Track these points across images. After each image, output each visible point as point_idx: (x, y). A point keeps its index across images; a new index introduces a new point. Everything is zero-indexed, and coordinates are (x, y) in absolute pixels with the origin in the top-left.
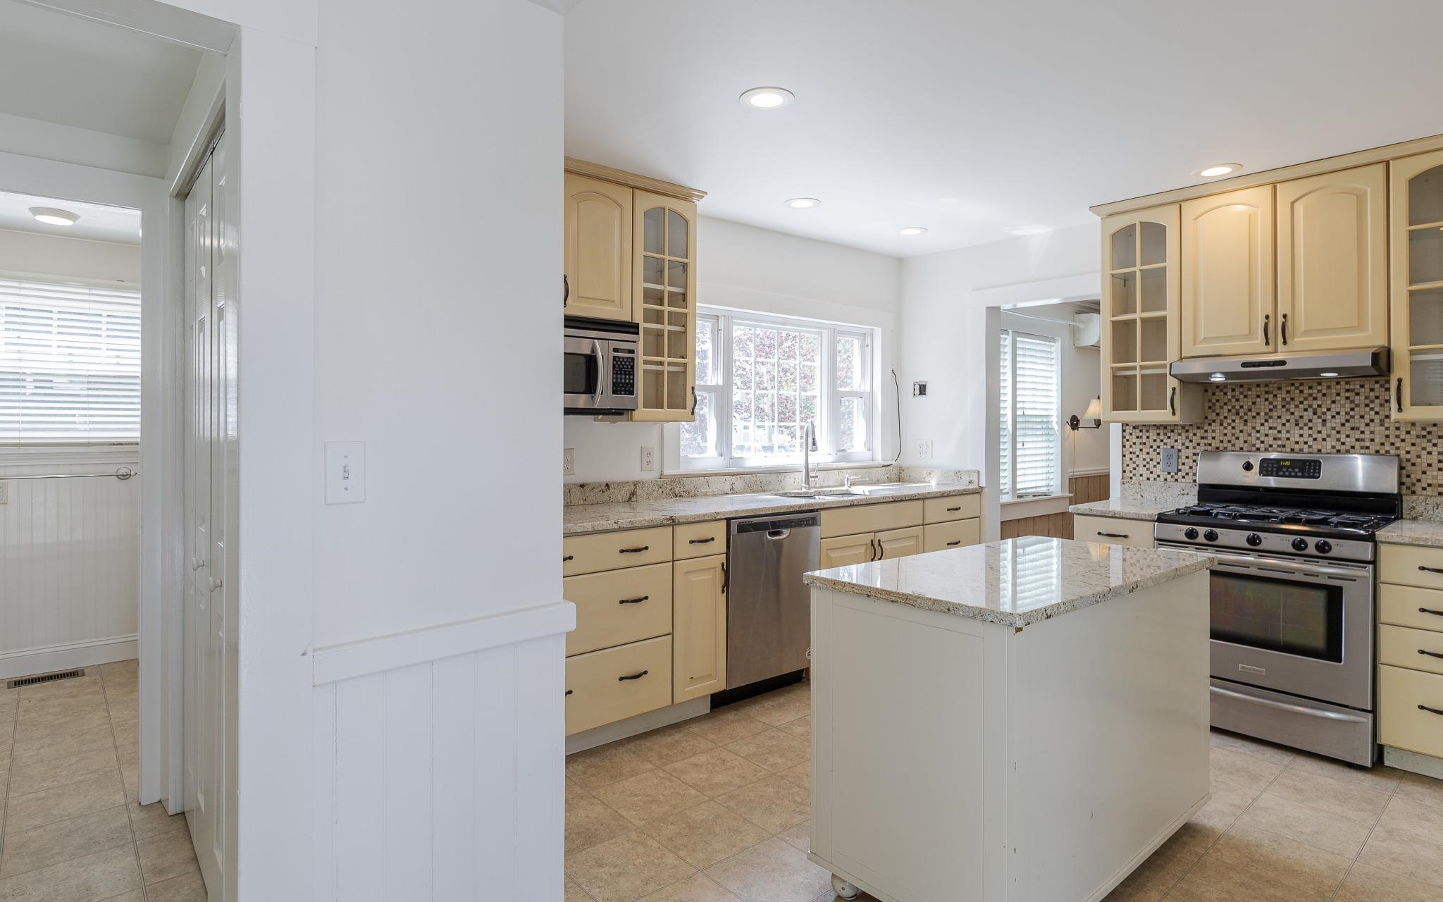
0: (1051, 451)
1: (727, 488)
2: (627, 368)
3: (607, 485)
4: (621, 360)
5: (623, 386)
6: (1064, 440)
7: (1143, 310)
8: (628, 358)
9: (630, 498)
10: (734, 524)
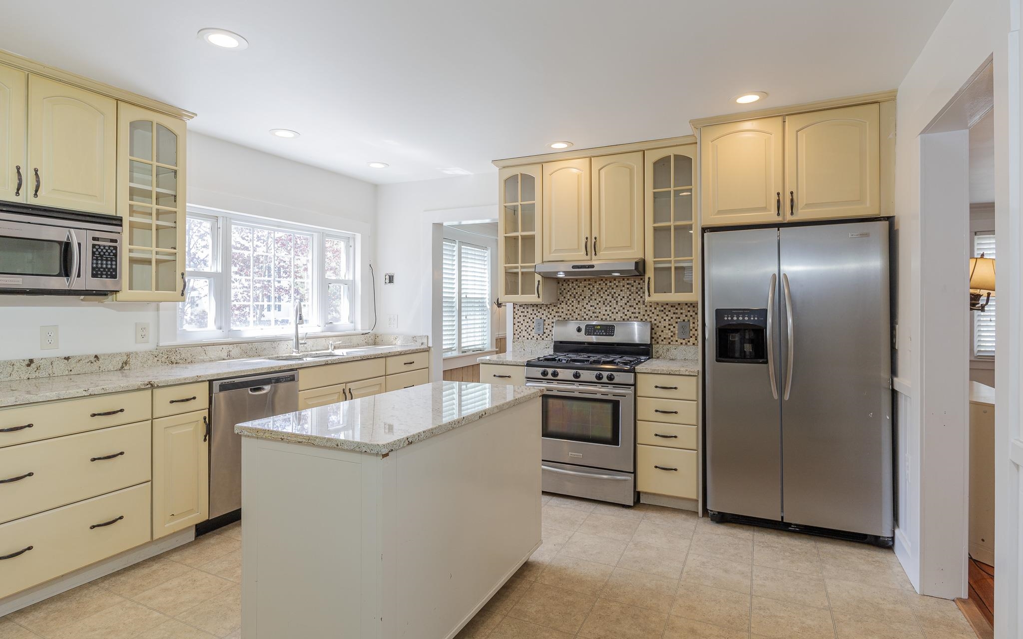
0: (485, 321)
1: (224, 354)
2: (109, 255)
3: (96, 356)
4: (102, 248)
5: (104, 271)
6: (493, 313)
7: (522, 231)
8: (110, 247)
9: (122, 367)
10: (216, 385)
